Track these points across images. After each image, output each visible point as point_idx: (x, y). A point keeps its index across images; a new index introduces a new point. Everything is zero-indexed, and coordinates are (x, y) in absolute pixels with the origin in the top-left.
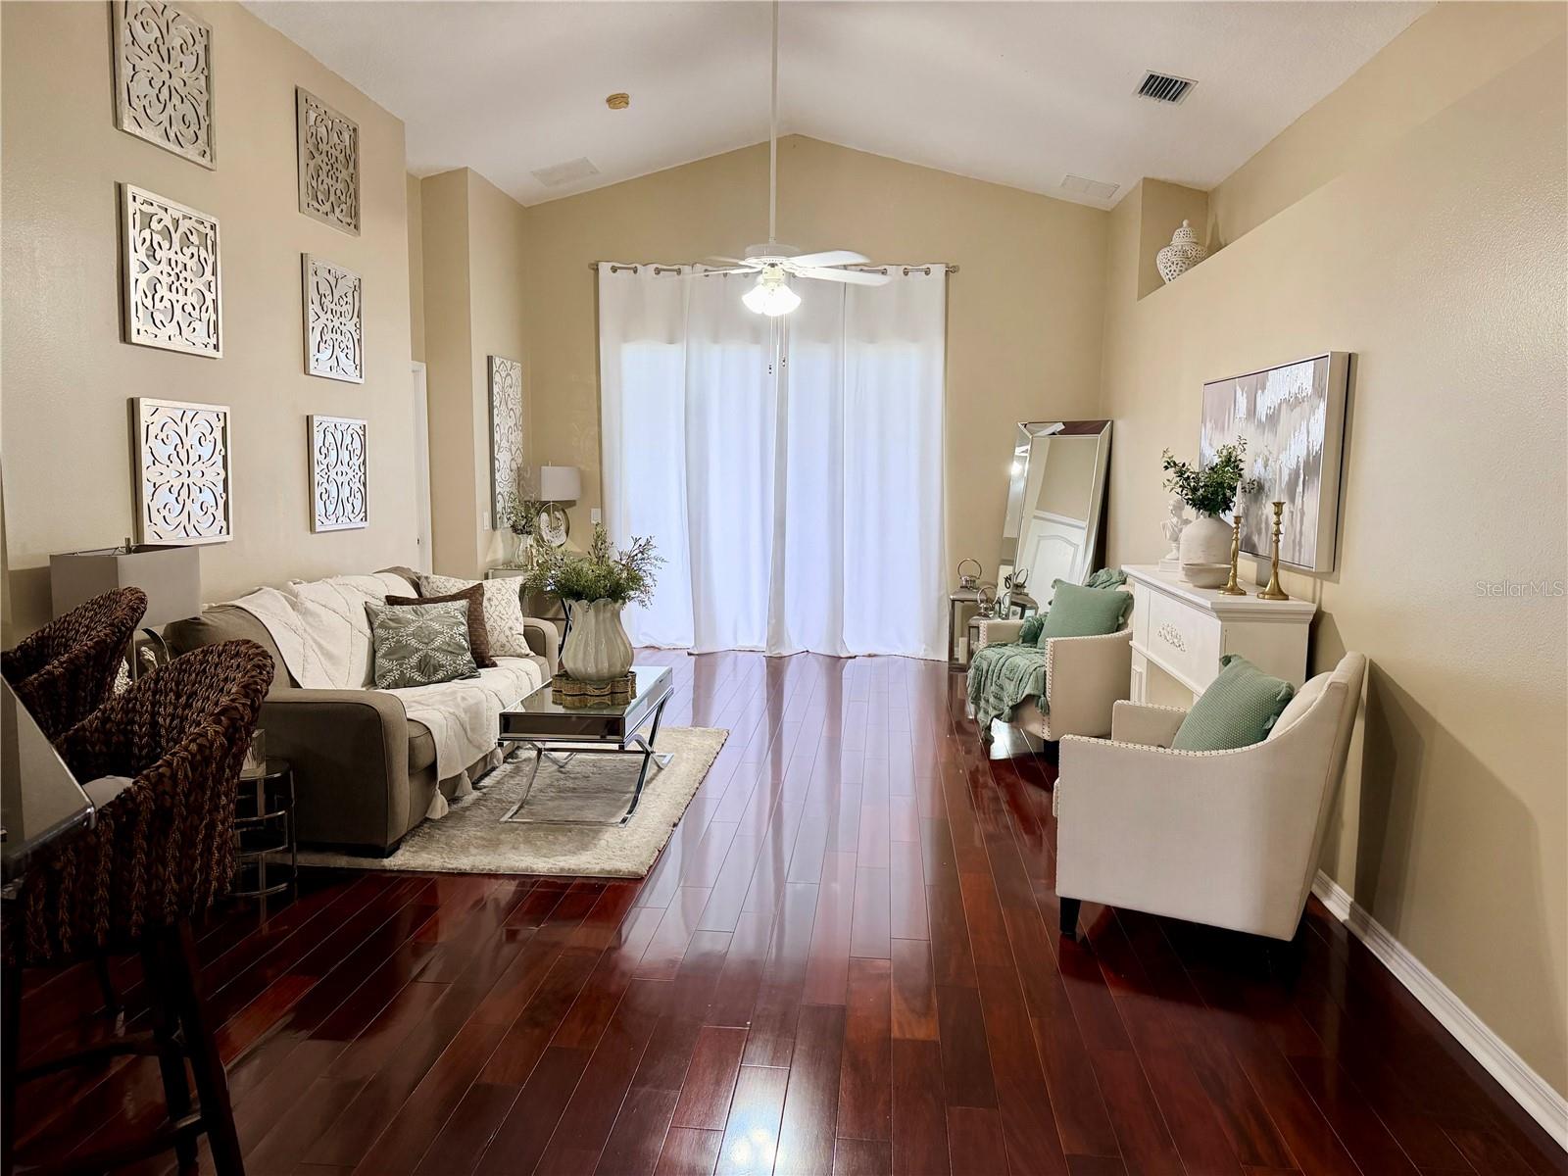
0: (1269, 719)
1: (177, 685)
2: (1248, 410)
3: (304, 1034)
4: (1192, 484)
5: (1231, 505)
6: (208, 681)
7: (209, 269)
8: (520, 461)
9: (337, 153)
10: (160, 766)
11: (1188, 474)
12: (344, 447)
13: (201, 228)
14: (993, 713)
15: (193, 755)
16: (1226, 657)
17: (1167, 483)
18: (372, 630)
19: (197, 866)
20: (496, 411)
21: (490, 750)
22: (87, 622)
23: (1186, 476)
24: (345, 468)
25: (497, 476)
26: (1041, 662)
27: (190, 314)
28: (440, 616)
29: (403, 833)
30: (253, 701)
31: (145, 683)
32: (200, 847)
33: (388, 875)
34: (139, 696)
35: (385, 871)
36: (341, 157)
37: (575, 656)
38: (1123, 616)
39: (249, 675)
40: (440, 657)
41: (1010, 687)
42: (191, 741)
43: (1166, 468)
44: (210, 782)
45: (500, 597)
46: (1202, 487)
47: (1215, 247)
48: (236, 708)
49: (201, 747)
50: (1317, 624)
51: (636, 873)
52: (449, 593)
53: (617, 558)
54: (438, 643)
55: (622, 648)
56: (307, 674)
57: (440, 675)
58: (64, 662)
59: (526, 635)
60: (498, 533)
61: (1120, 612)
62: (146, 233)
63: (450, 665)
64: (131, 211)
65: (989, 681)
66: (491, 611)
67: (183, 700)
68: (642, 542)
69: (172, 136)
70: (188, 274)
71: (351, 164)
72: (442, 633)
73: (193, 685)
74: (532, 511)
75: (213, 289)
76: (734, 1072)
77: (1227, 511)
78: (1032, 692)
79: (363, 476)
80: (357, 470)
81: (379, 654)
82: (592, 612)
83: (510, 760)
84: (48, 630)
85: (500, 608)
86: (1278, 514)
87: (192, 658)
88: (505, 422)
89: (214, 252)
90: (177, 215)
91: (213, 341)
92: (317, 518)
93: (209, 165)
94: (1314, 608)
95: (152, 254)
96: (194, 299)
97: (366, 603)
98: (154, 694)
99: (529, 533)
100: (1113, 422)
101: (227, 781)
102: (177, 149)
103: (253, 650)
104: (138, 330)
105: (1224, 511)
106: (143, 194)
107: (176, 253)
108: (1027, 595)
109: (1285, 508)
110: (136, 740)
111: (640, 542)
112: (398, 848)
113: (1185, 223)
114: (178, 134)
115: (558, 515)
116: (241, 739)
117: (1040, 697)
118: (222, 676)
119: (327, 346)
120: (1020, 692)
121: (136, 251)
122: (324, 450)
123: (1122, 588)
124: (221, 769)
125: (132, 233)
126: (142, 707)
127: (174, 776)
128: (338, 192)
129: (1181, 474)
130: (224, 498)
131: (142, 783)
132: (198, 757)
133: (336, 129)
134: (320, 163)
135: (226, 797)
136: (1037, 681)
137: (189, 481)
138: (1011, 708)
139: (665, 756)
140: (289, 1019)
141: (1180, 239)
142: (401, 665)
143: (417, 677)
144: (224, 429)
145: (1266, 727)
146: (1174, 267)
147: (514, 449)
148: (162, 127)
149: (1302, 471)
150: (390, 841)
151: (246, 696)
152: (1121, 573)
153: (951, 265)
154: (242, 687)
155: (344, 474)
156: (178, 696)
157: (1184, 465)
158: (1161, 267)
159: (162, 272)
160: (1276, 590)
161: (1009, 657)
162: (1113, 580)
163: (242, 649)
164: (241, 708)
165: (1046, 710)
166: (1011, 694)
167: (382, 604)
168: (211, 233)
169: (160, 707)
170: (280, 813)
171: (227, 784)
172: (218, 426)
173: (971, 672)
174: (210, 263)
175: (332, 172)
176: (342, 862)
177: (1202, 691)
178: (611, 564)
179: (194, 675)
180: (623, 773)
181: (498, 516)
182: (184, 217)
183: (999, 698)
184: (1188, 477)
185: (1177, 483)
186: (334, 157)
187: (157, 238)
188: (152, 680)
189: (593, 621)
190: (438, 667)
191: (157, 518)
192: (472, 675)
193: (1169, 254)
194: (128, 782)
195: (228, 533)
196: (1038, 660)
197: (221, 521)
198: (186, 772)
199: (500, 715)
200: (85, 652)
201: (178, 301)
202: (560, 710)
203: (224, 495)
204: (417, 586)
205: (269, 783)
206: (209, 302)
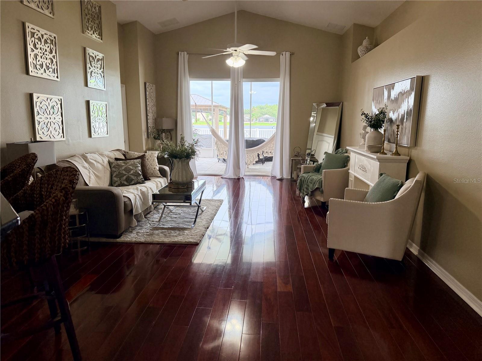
0: (395, 192)
1: (48, 181)
2: (388, 96)
3: (93, 292)
4: (370, 120)
5: (382, 126)
6: (58, 180)
7: (54, 52)
8: (156, 116)
9: (94, 14)
10: (43, 206)
11: (369, 117)
12: (100, 110)
13: (51, 38)
14: (306, 194)
15: (54, 203)
16: (381, 173)
17: (362, 120)
18: (111, 168)
19: (56, 239)
20: (147, 100)
21: (149, 206)
22: (19, 164)
23: (368, 117)
24: (100, 118)
25: (149, 121)
26: (321, 178)
27: (48, 66)
28: (132, 164)
29: (123, 230)
30: (73, 186)
31: (37, 181)
32: (57, 233)
33: (118, 244)
34: (36, 185)
35: (118, 243)
36: (96, 16)
37: (175, 177)
38: (346, 163)
39: (71, 177)
40: (133, 177)
41: (311, 185)
42: (52, 198)
43: (362, 115)
44: (60, 212)
45: (151, 158)
46: (373, 121)
47: (376, 45)
48: (67, 188)
49: (56, 200)
50: (410, 163)
51: (196, 242)
52: (135, 157)
53: (188, 145)
54: (132, 172)
55: (190, 174)
56: (90, 182)
57: (133, 182)
58: (12, 176)
59: (159, 170)
60: (150, 139)
61: (345, 162)
62: (33, 39)
63: (136, 179)
64: (27, 31)
65: (304, 184)
66: (148, 163)
67: (50, 186)
68: (196, 140)
69: (40, 7)
70: (47, 53)
71: (99, 18)
72: (133, 169)
73: (53, 181)
74: (160, 132)
75: (55, 58)
76: (229, 302)
77: (381, 128)
78: (318, 187)
79: (106, 120)
80: (104, 118)
81: (113, 176)
82: (180, 162)
83: (156, 209)
84: (6, 167)
85: (151, 162)
86: (398, 128)
87: (52, 173)
88: (150, 104)
89: (55, 46)
90: (43, 33)
91: (56, 75)
92: (92, 133)
93: (52, 17)
94: (409, 158)
95: (35, 45)
96: (49, 61)
97: (109, 160)
98: (41, 184)
99: (159, 139)
100: (343, 102)
101: (65, 211)
102: (41, 11)
103: (72, 170)
104: (32, 71)
105: (380, 128)
106: (31, 26)
107: (43, 46)
108: (315, 158)
109: (400, 127)
110: (35, 199)
111: (195, 140)
112: (121, 236)
113: (367, 38)
114: (42, 6)
115: (168, 134)
116: (69, 198)
117: (320, 188)
118: (62, 178)
119: (93, 78)
120: (314, 187)
121: (30, 45)
122: (93, 112)
123: (346, 154)
124: (63, 207)
125: (28, 39)
126: (37, 189)
127: (47, 209)
128: (95, 27)
129: (366, 117)
130: (62, 126)
131: (37, 212)
132: (55, 203)
133: (94, 6)
134: (89, 17)
135: (65, 216)
136: (319, 183)
137: (51, 121)
138: (311, 192)
139: (203, 208)
140: (88, 288)
141: (365, 43)
142: (120, 179)
143: (125, 183)
144: (61, 104)
145: (394, 195)
146: (363, 52)
147: (154, 113)
148: (36, 3)
149: (406, 115)
150: (119, 233)
151: (70, 184)
152: (346, 150)
153: (292, 52)
154: (69, 181)
155: (100, 119)
156: (48, 185)
157: (367, 114)
158: (359, 52)
159: (38, 52)
160: (397, 153)
161: (311, 176)
162: (343, 152)
163: (69, 169)
164: (69, 188)
165: (322, 192)
166: (311, 187)
167: (114, 160)
168: (54, 40)
169: (42, 189)
170: (84, 225)
171: (65, 212)
172: (59, 103)
173: (298, 181)
174: (54, 49)
175: (93, 21)
176: (104, 240)
177: (373, 185)
178: (186, 147)
179: (53, 178)
180: (191, 213)
181: (149, 134)
182: (45, 34)
183: (307, 189)
184: (369, 118)
185: (365, 119)
186: (93, 16)
187: (36, 41)
188: (39, 180)
189: (181, 165)
190: (132, 180)
191: (40, 132)
192: (143, 182)
193: (362, 48)
194: (32, 212)
195: (64, 138)
196: (320, 177)
197: (61, 134)
198: (51, 208)
199: (152, 194)
200: (18, 173)
201: (44, 62)
202: (171, 193)
203: (62, 125)
204: (124, 155)
205: (80, 215)
206: (54, 62)
